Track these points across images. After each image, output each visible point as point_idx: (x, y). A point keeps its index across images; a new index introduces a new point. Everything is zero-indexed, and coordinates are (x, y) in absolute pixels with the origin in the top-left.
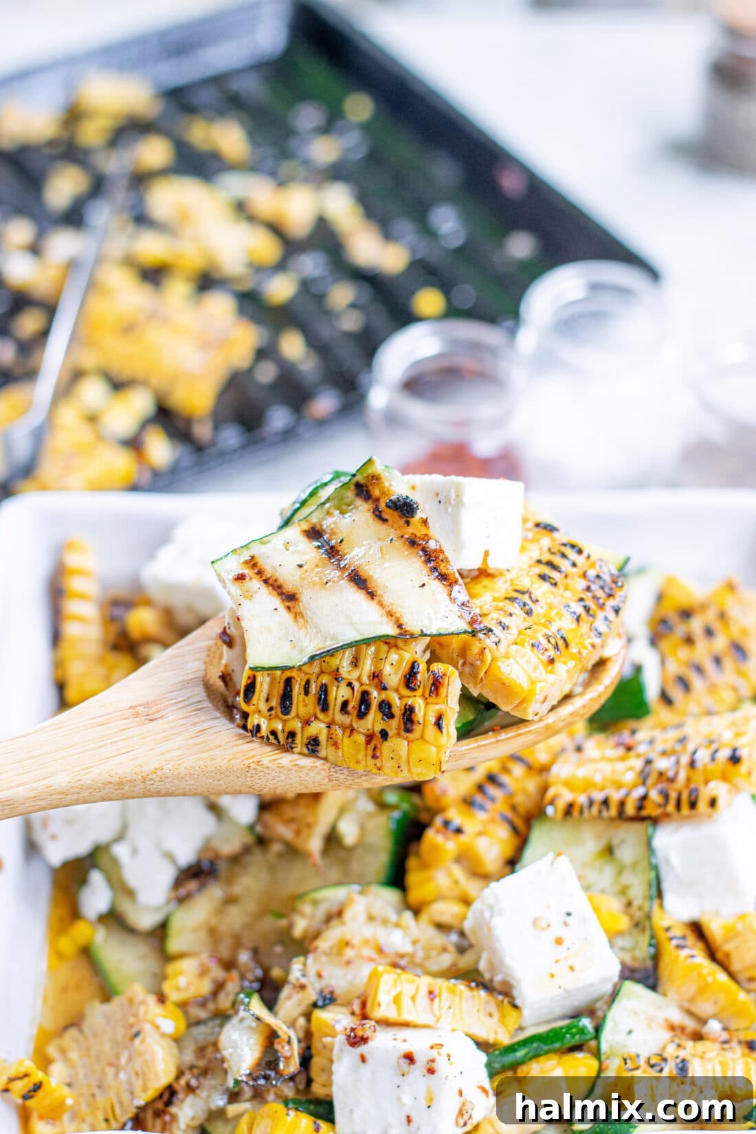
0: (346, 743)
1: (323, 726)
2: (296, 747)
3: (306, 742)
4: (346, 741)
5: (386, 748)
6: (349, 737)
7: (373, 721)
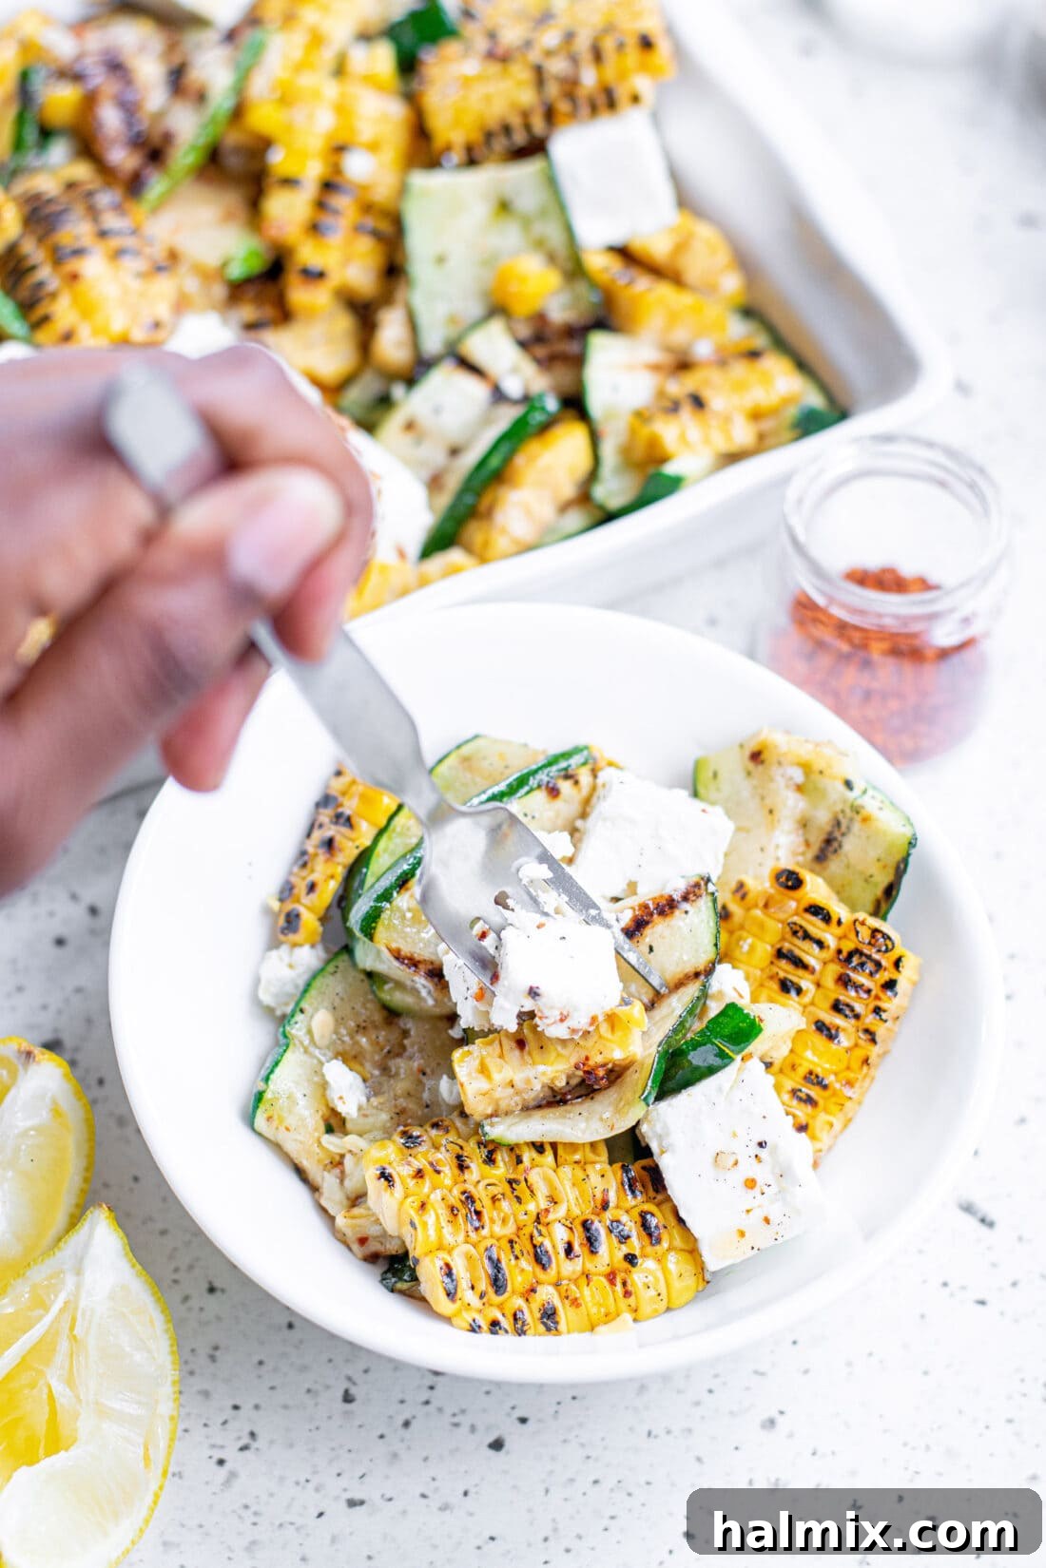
0: (586, 1293)
1: (551, 1289)
2: (530, 1328)
3: (538, 1315)
4: (586, 1292)
5: (637, 1277)
6: (588, 1285)
7: (609, 1252)
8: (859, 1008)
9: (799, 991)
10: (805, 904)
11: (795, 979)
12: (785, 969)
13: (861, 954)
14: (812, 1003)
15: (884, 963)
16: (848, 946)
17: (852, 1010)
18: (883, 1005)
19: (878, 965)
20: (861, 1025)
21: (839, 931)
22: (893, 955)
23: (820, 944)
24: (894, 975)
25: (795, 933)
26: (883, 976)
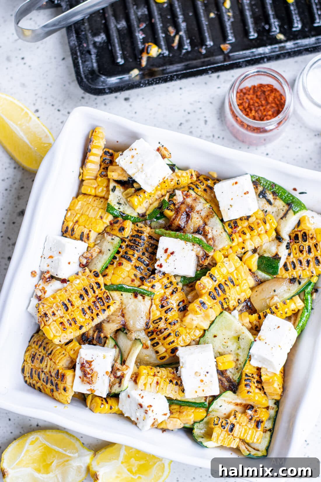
8: (94, 311)
9: (83, 299)
10: (96, 281)
11: (84, 296)
12: (83, 293)
13: (102, 299)
14: (85, 304)
15: (105, 305)
16: (100, 296)
17: (92, 310)
18: (100, 314)
19: (104, 305)
20: (93, 315)
21: (100, 292)
22: (109, 304)
23: (94, 292)
24: (106, 309)
25: (90, 286)
26: (103, 307)
